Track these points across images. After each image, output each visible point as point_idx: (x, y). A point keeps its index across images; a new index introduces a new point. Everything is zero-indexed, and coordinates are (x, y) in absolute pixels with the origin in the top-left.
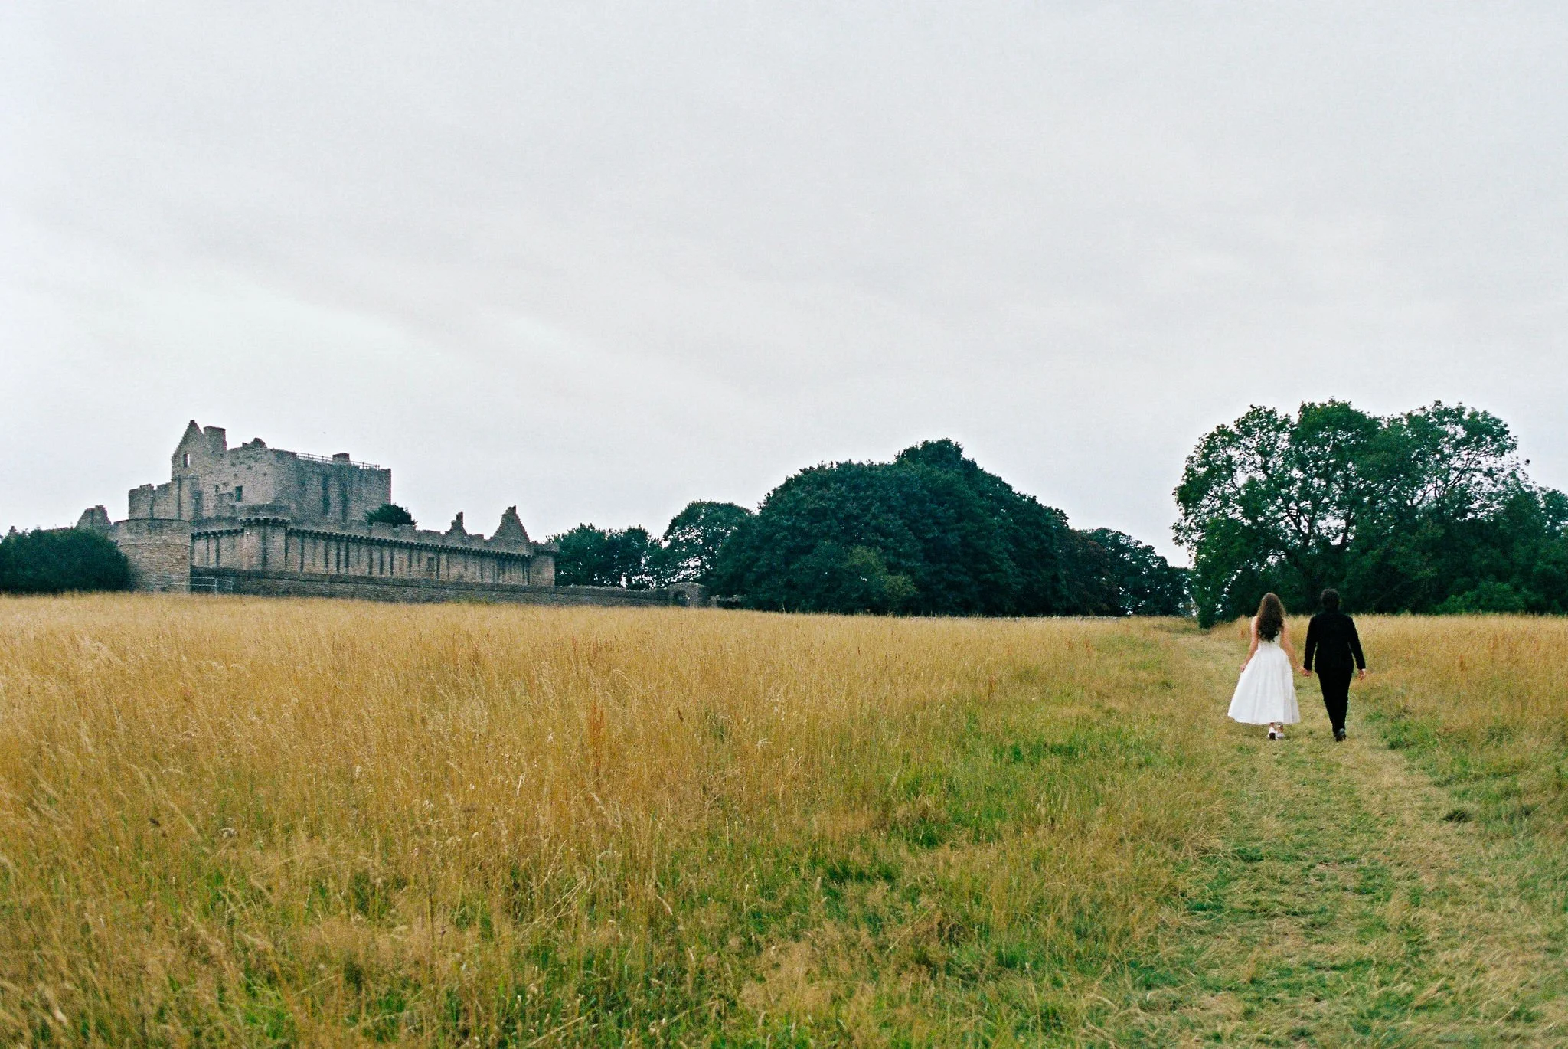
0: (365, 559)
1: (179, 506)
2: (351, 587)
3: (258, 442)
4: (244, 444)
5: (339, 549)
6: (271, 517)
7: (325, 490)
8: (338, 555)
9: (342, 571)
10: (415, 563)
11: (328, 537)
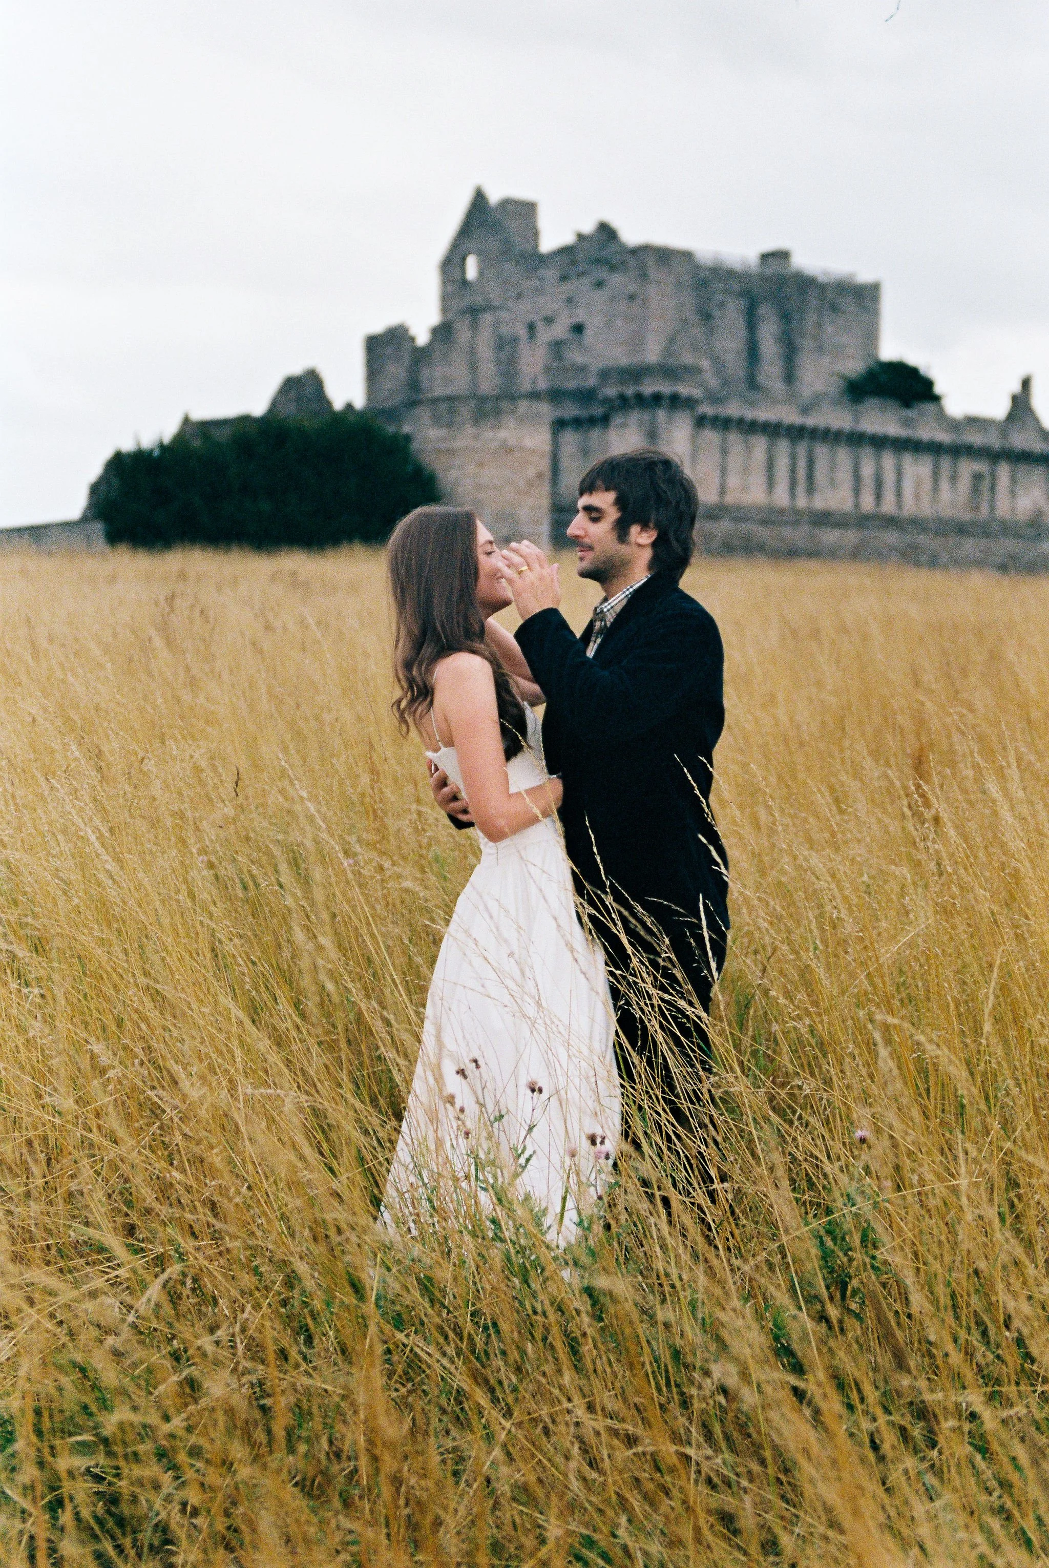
0: (844, 475)
1: (473, 367)
2: (851, 537)
3: (606, 232)
4: (581, 237)
5: (793, 457)
6: (665, 388)
7: (752, 326)
8: (793, 471)
9: (802, 502)
10: (945, 485)
11: (772, 430)
